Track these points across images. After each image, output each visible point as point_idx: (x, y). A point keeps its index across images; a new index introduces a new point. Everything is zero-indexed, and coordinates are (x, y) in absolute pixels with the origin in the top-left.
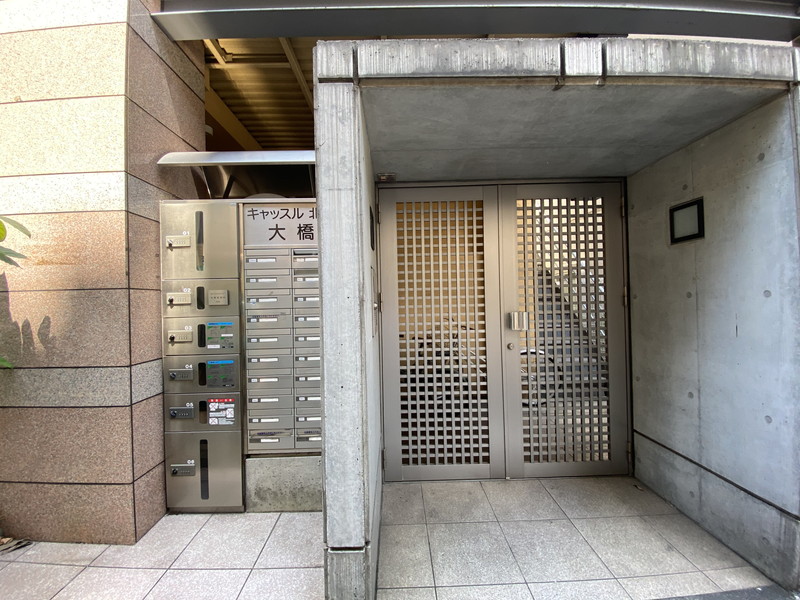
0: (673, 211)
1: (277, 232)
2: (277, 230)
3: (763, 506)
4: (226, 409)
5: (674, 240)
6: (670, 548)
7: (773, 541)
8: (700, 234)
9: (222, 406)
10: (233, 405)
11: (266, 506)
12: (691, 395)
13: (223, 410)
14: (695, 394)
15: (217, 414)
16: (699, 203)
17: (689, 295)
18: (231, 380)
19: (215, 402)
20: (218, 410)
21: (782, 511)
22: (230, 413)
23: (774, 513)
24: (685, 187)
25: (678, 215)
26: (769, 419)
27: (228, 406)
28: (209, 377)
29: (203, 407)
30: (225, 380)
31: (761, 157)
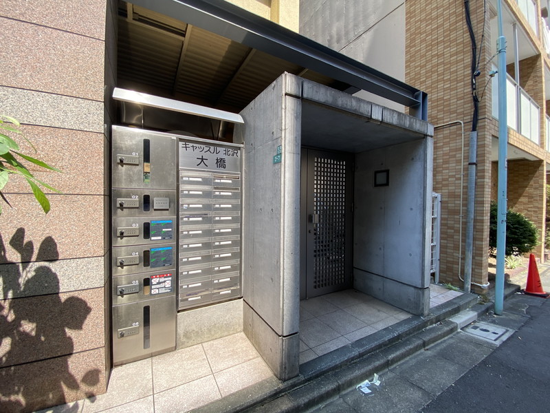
0: (376, 173)
1: (202, 161)
2: (202, 159)
3: (409, 287)
4: (165, 282)
5: (376, 185)
6: (379, 311)
7: (412, 300)
8: (387, 184)
9: (162, 280)
10: (170, 278)
11: (191, 342)
12: (380, 249)
13: (162, 282)
14: (382, 248)
15: (158, 286)
16: (387, 172)
17: (381, 208)
18: (169, 261)
19: (156, 277)
20: (159, 283)
21: (415, 287)
22: (168, 284)
23: (413, 289)
24: (382, 164)
25: (378, 175)
26: (410, 255)
27: (166, 279)
28: (152, 260)
29: (147, 282)
30: (165, 261)
31: (413, 159)
